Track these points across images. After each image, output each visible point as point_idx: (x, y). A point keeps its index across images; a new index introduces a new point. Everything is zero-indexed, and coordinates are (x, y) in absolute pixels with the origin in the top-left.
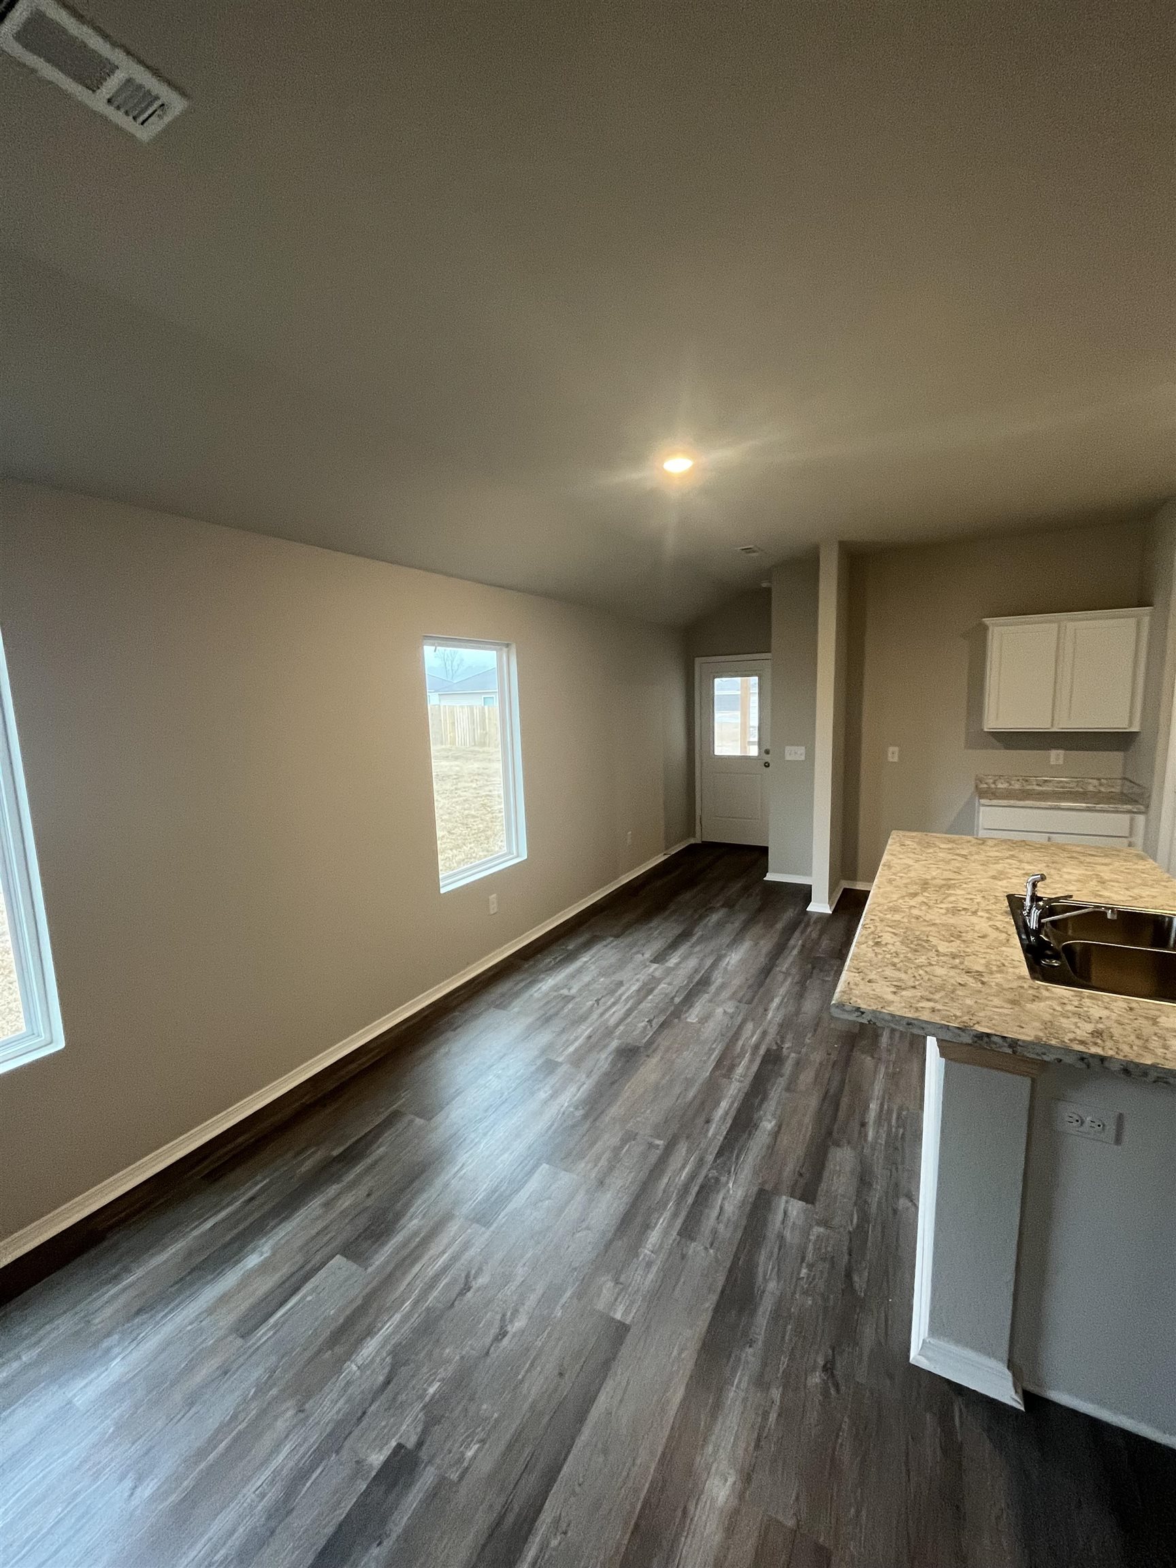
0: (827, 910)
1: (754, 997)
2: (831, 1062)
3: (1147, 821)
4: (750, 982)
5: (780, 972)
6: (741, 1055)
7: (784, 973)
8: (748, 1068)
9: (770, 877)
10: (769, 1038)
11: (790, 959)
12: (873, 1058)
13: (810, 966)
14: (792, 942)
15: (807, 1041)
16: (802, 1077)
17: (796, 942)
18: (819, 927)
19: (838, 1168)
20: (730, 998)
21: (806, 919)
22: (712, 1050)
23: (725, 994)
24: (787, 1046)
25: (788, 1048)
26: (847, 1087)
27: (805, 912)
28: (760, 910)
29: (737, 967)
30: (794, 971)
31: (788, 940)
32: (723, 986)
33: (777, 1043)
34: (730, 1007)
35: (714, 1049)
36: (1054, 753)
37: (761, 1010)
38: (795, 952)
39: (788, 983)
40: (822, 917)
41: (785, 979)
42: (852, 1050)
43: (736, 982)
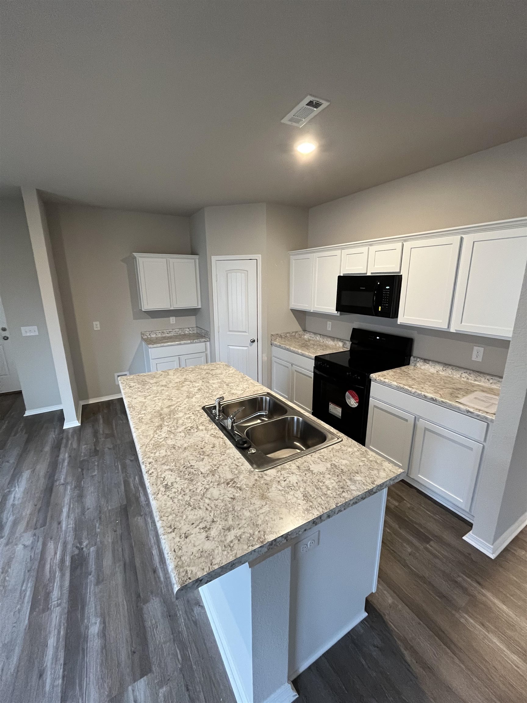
0: (77, 424)
1: (46, 517)
2: (119, 537)
3: (210, 344)
4: (39, 506)
5: (60, 485)
6: (52, 579)
7: (63, 484)
8: (61, 587)
9: (28, 413)
10: (69, 546)
11: (64, 471)
12: (141, 516)
13: (80, 470)
14: (61, 456)
15: (98, 530)
16: (105, 563)
17: (64, 456)
18: (76, 438)
19: (154, 622)
20: (26, 531)
21: (65, 436)
22: (22, 594)
23: (21, 527)
24: (85, 544)
25: (87, 546)
26: (135, 550)
27: (62, 431)
28: (28, 441)
29: (23, 498)
30: (69, 479)
31: (58, 456)
32: (15, 524)
33: (77, 547)
34: (28, 539)
35: (25, 590)
36: (171, 318)
37: (55, 525)
38: (66, 463)
39: (68, 492)
40: (75, 430)
41: (65, 489)
42: (128, 519)
43: (27, 512)
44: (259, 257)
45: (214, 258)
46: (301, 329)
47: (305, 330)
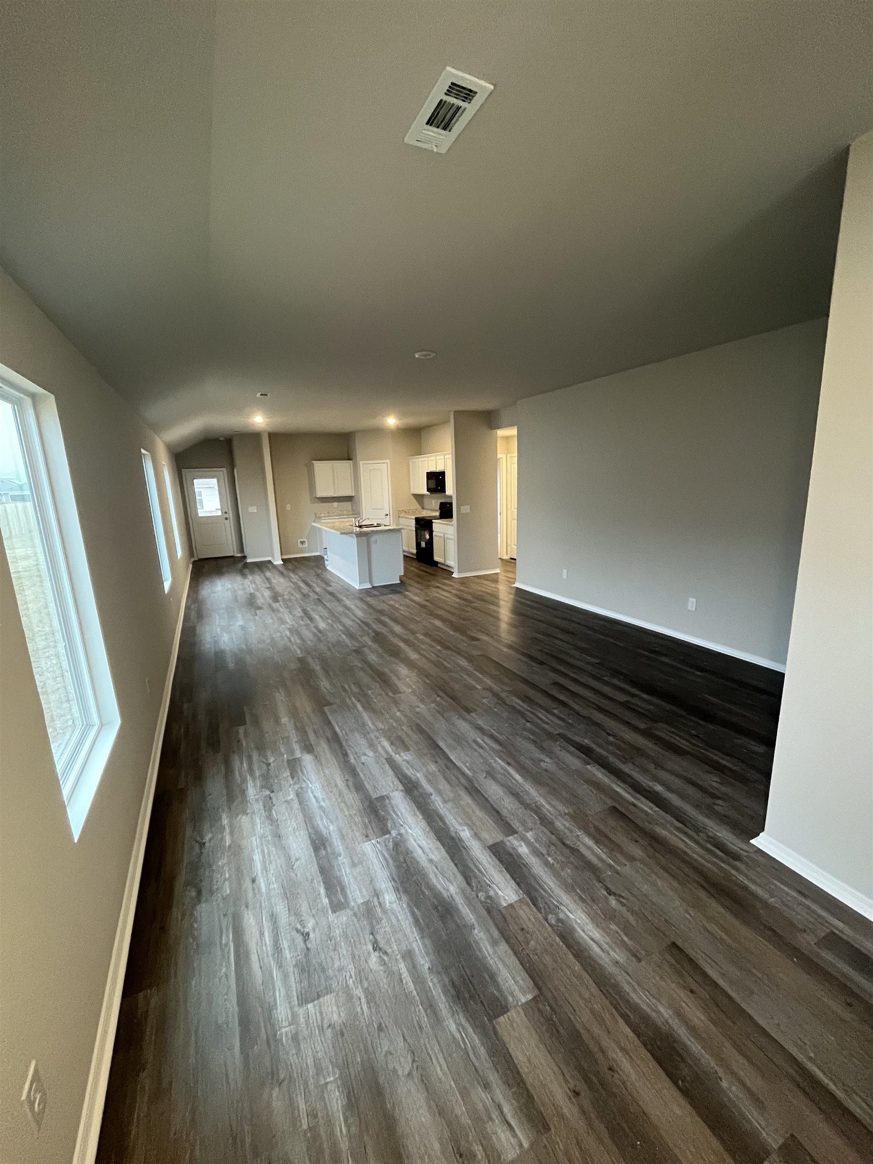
36: (334, 503)
44: (388, 461)
45: (361, 463)
46: (420, 508)
47: (423, 508)
